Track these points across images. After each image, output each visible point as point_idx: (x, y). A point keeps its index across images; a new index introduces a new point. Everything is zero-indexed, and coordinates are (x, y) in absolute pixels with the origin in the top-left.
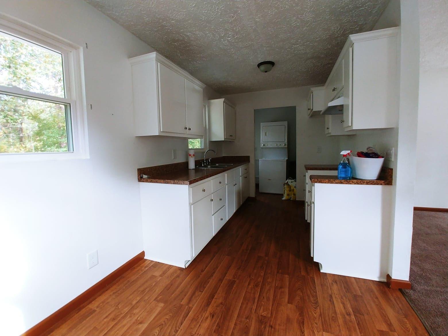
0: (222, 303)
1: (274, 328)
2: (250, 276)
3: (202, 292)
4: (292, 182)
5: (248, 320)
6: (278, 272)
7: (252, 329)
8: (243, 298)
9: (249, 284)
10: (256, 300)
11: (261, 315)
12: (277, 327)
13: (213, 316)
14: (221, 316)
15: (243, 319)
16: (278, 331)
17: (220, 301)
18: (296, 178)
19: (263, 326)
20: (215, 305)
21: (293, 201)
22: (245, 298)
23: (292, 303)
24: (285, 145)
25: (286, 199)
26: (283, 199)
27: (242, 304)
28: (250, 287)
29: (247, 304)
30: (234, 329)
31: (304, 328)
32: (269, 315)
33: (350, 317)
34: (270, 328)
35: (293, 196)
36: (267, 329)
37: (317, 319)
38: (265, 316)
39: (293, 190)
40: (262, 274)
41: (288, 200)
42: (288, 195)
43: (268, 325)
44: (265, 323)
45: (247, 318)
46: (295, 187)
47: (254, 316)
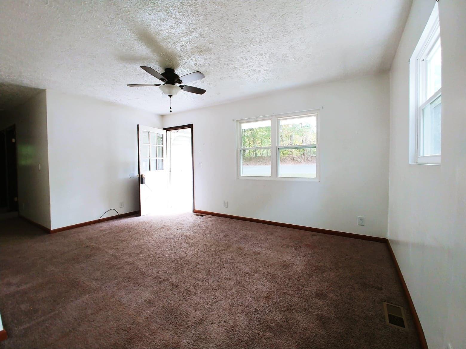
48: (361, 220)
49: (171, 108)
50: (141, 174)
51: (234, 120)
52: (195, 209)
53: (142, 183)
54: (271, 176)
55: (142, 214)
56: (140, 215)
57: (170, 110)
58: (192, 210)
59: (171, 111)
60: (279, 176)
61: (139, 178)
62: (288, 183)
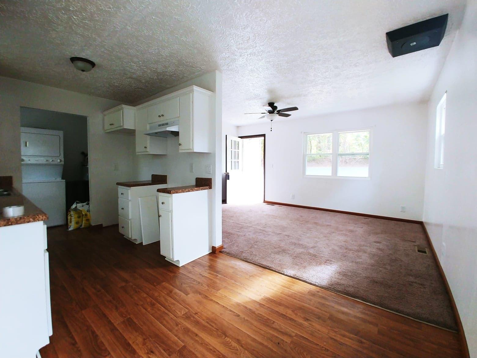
0: (144, 339)
1: (199, 312)
2: (138, 305)
3: (109, 353)
4: (83, 206)
5: (180, 325)
6: (155, 286)
7: (189, 326)
8: (156, 320)
9: (146, 310)
10: (167, 312)
11: (183, 315)
12: (199, 310)
13: (152, 352)
14: (158, 344)
15: (176, 328)
16: (202, 311)
17: (140, 339)
18: (89, 201)
19: (192, 318)
20: (141, 346)
21: (85, 228)
22: (157, 319)
23: (189, 294)
24: (61, 161)
25: (75, 228)
26: (70, 230)
27: (161, 323)
28: (149, 309)
29: (164, 319)
30: (179, 338)
31: (210, 298)
32: (187, 310)
33: (219, 276)
34: (196, 314)
35: (85, 223)
36: (196, 317)
37: (209, 289)
38: (185, 313)
39: (86, 215)
40: (145, 295)
41: (78, 229)
42: (77, 223)
43: (194, 315)
44: (191, 315)
45: (177, 325)
46: (88, 211)
47: (179, 320)
48: (403, 208)
49: (271, 128)
50: (227, 172)
51: (301, 133)
52: (265, 200)
53: (228, 179)
54: (331, 175)
55: (227, 202)
56: (226, 203)
57: (271, 129)
58: (263, 201)
59: (271, 131)
60: (338, 176)
61: (226, 175)
62: (345, 180)
